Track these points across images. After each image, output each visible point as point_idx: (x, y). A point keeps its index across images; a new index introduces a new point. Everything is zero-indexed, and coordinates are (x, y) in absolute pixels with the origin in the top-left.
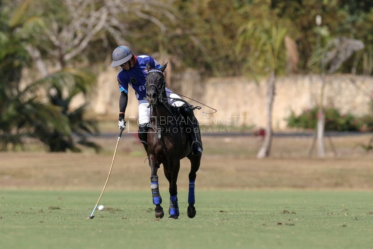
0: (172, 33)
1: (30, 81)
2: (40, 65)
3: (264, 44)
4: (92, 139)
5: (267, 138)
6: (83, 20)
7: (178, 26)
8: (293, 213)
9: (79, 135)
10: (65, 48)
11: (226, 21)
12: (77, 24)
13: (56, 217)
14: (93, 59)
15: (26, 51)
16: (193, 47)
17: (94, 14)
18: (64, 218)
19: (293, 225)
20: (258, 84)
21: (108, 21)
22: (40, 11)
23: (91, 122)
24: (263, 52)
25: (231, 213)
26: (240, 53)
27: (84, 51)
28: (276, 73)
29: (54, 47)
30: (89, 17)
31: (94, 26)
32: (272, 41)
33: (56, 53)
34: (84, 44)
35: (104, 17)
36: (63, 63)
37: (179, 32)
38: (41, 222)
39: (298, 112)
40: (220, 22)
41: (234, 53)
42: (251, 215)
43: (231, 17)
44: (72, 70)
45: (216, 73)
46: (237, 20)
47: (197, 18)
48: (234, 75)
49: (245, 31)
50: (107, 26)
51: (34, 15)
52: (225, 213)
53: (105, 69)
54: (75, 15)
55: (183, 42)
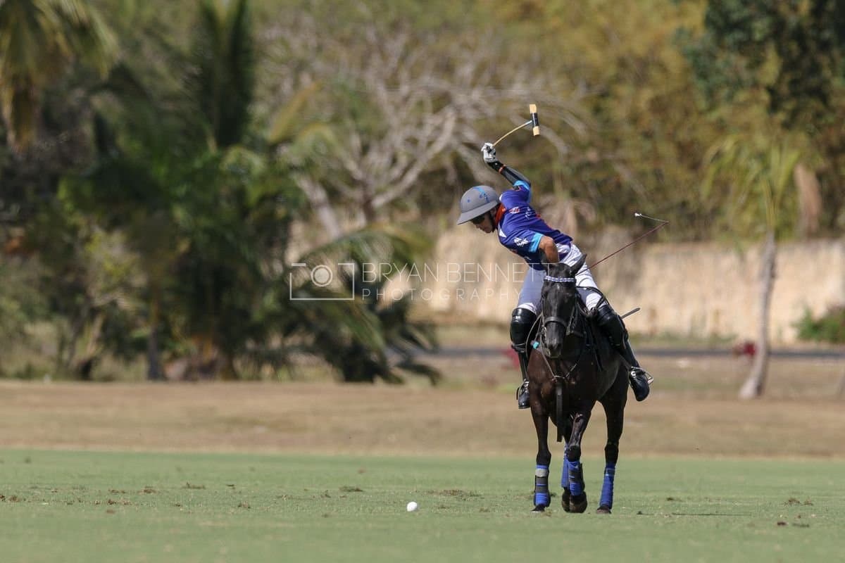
0: (579, 158)
1: (306, 247)
2: (326, 216)
3: (755, 181)
4: (423, 359)
5: (759, 359)
6: (409, 131)
7: (591, 144)
8: (807, 503)
9: (401, 351)
10: (374, 184)
11: (683, 135)
12: (397, 139)
13: (355, 508)
14: (427, 207)
15: (299, 191)
16: (619, 185)
17: (431, 121)
18: (369, 509)
19: (808, 526)
20: (742, 257)
21: (457, 134)
22: (328, 113)
23: (421, 327)
24: (753, 196)
25: (690, 503)
26: (709, 197)
27: (410, 190)
28: (778, 236)
29: (353, 183)
30: (420, 125)
31: (430, 144)
32: (772, 173)
33: (357, 194)
34: (411, 177)
35: (450, 125)
36: (370, 214)
37: (592, 155)
38: (326, 516)
39: (819, 311)
40: (671, 137)
41: (698, 196)
42: (726, 506)
43: (693, 128)
44: (387, 227)
45: (663, 234)
46: (703, 133)
47: (627, 129)
48: (697, 239)
49: (718, 155)
50: (455, 142)
51: (315, 121)
52: (677, 503)
53: (450, 226)
54: (394, 121)
55: (600, 176)
